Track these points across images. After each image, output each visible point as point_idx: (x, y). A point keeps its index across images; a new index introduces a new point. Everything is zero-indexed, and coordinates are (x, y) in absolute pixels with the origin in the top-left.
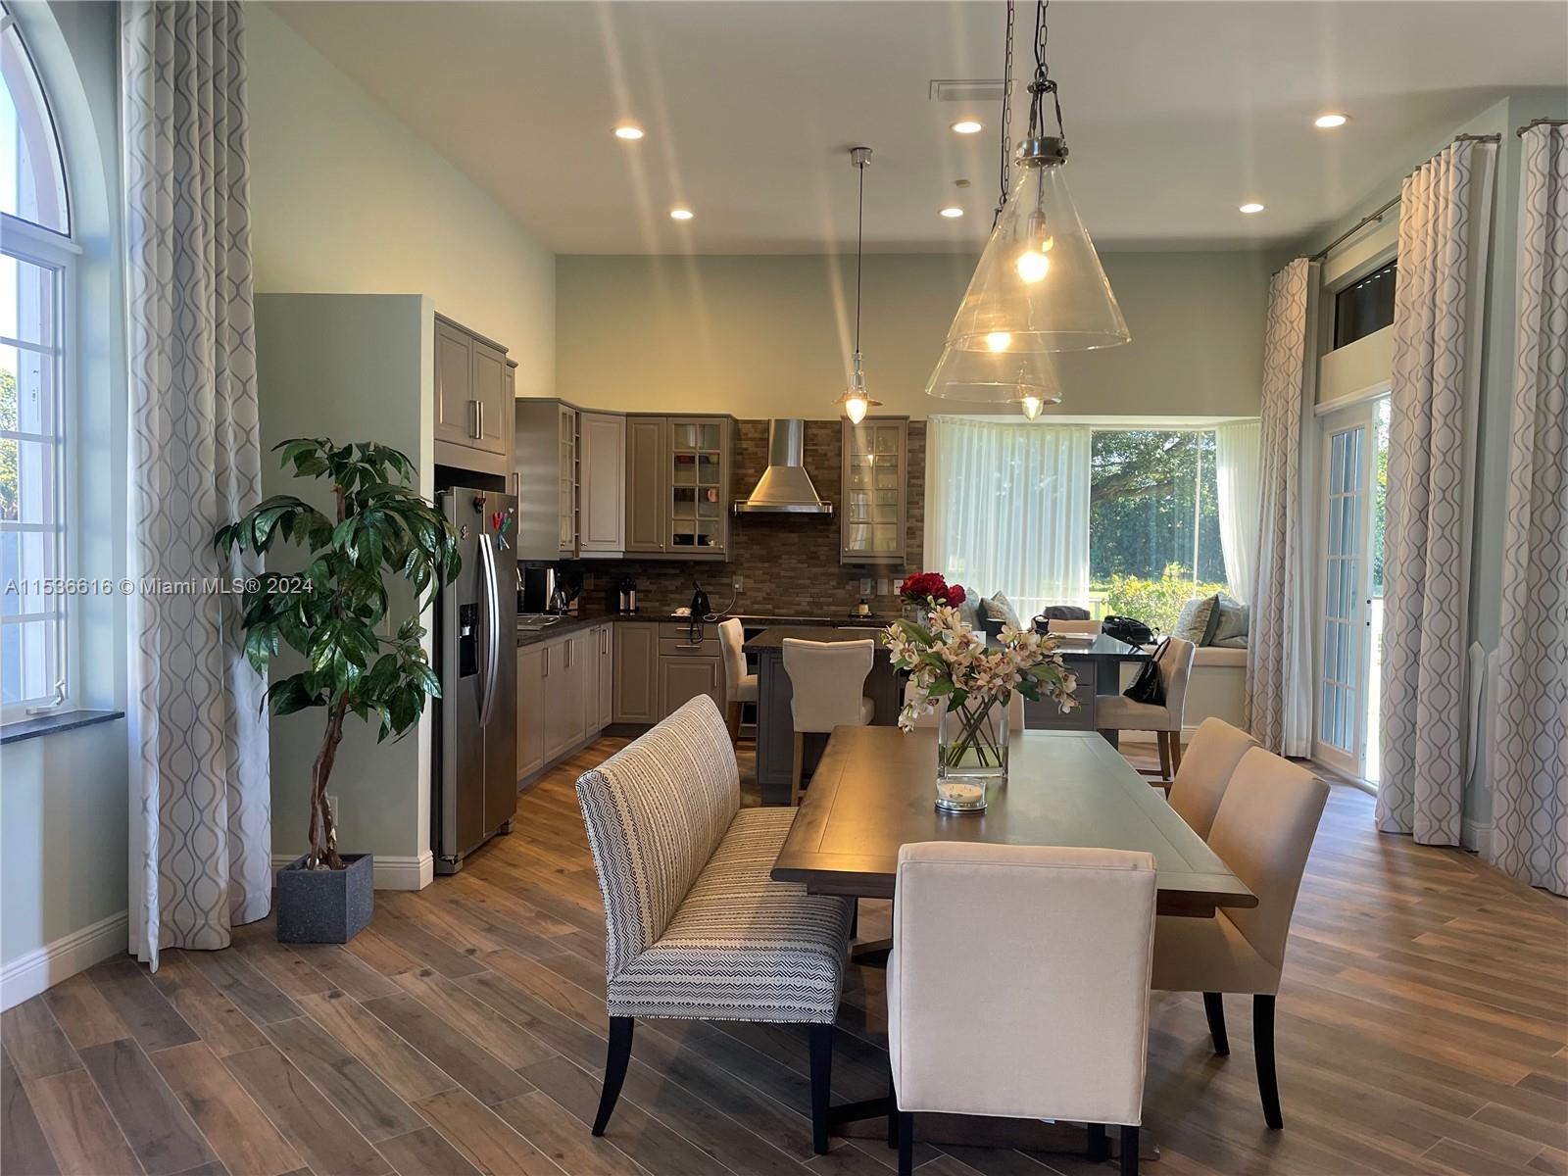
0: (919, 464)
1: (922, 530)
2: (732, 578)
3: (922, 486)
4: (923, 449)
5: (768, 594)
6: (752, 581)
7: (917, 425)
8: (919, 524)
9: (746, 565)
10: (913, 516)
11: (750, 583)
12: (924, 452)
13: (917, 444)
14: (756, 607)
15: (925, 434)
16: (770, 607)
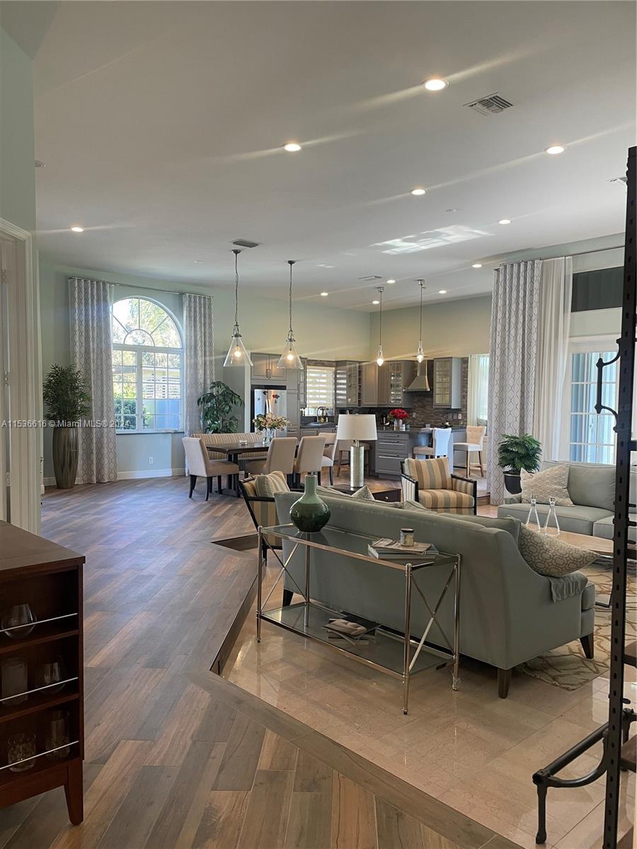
0: (466, 373)
1: (467, 395)
2: (412, 413)
4: (467, 367)
6: (418, 414)
7: (465, 359)
9: (416, 409)
13: (465, 366)
15: (468, 362)
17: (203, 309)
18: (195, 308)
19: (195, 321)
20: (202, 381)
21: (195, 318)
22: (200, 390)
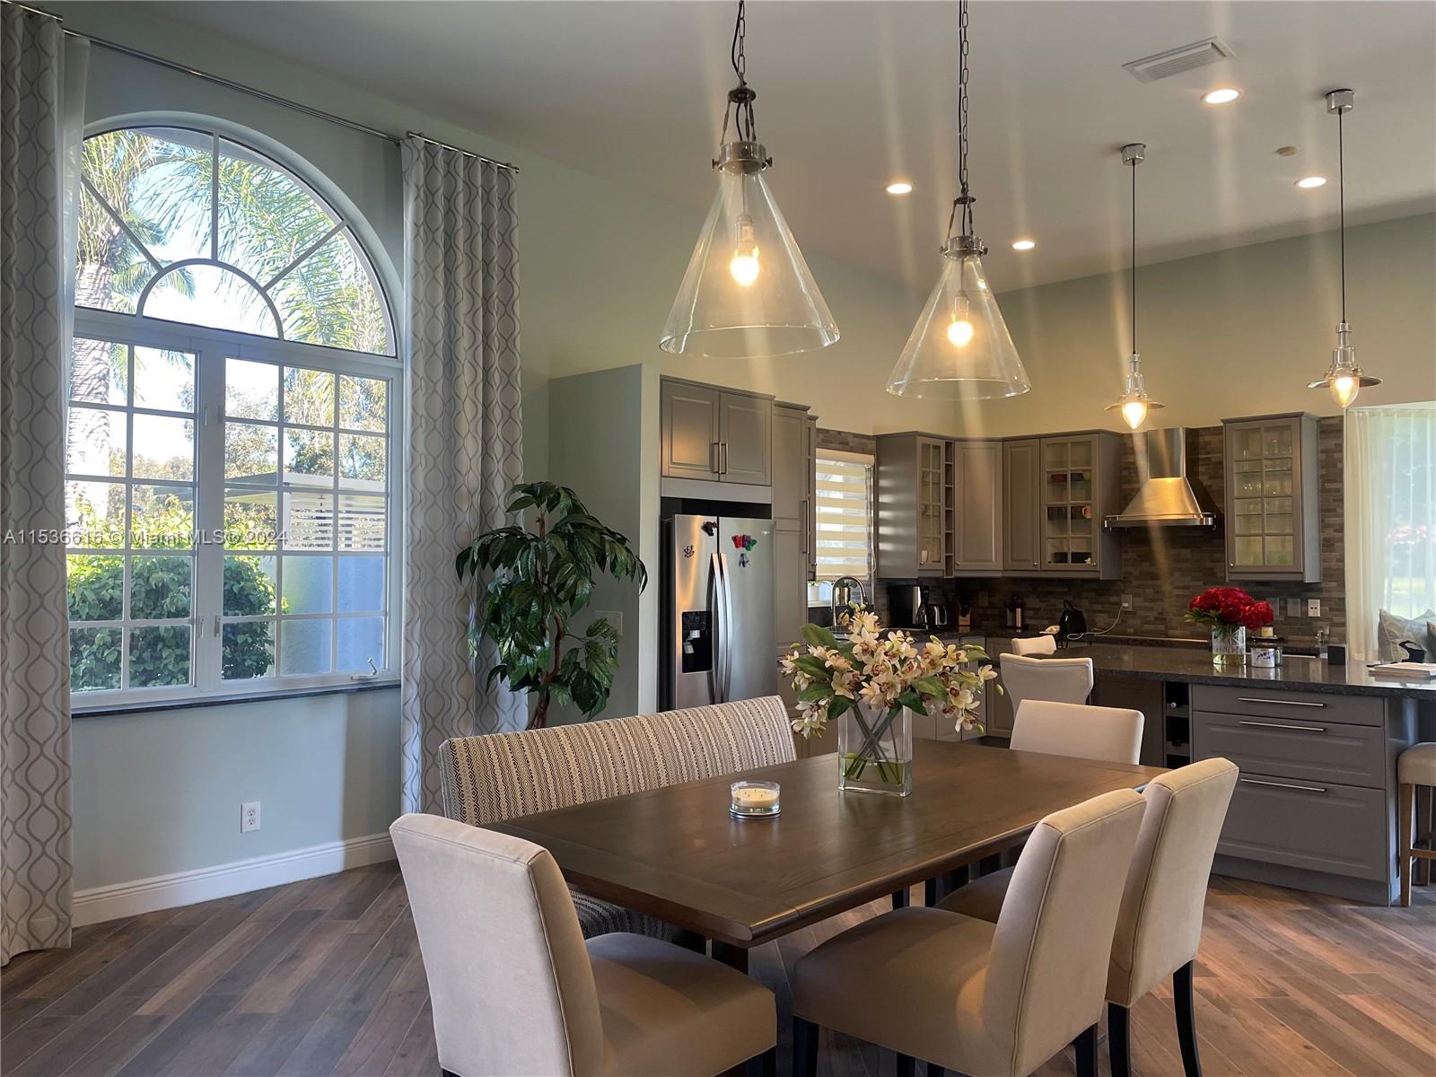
0: (1335, 466)
1: (1342, 540)
2: (1120, 596)
3: (1340, 491)
4: (1339, 448)
5: (1159, 614)
6: (1142, 600)
7: (1332, 422)
8: (1339, 534)
9: (1135, 583)
10: (1329, 526)
11: (1140, 602)
12: (1341, 451)
13: (1331, 443)
14: (1146, 627)
15: (1341, 431)
16: (1162, 627)
17: (479, 204)
18: (450, 199)
19: (450, 248)
20: (472, 479)
21: (450, 235)
22: (468, 518)
